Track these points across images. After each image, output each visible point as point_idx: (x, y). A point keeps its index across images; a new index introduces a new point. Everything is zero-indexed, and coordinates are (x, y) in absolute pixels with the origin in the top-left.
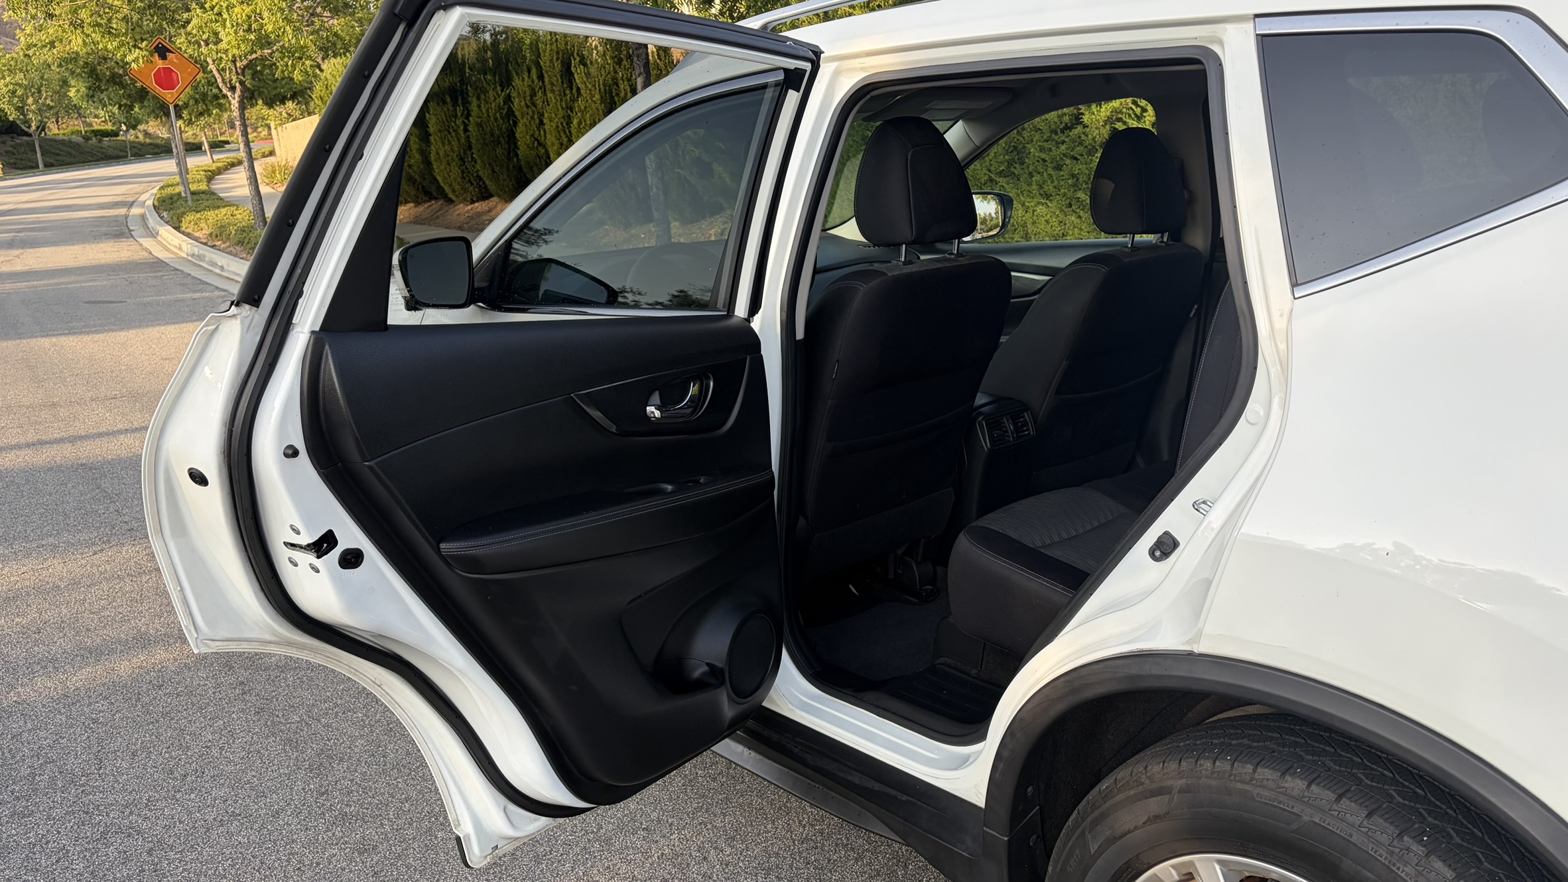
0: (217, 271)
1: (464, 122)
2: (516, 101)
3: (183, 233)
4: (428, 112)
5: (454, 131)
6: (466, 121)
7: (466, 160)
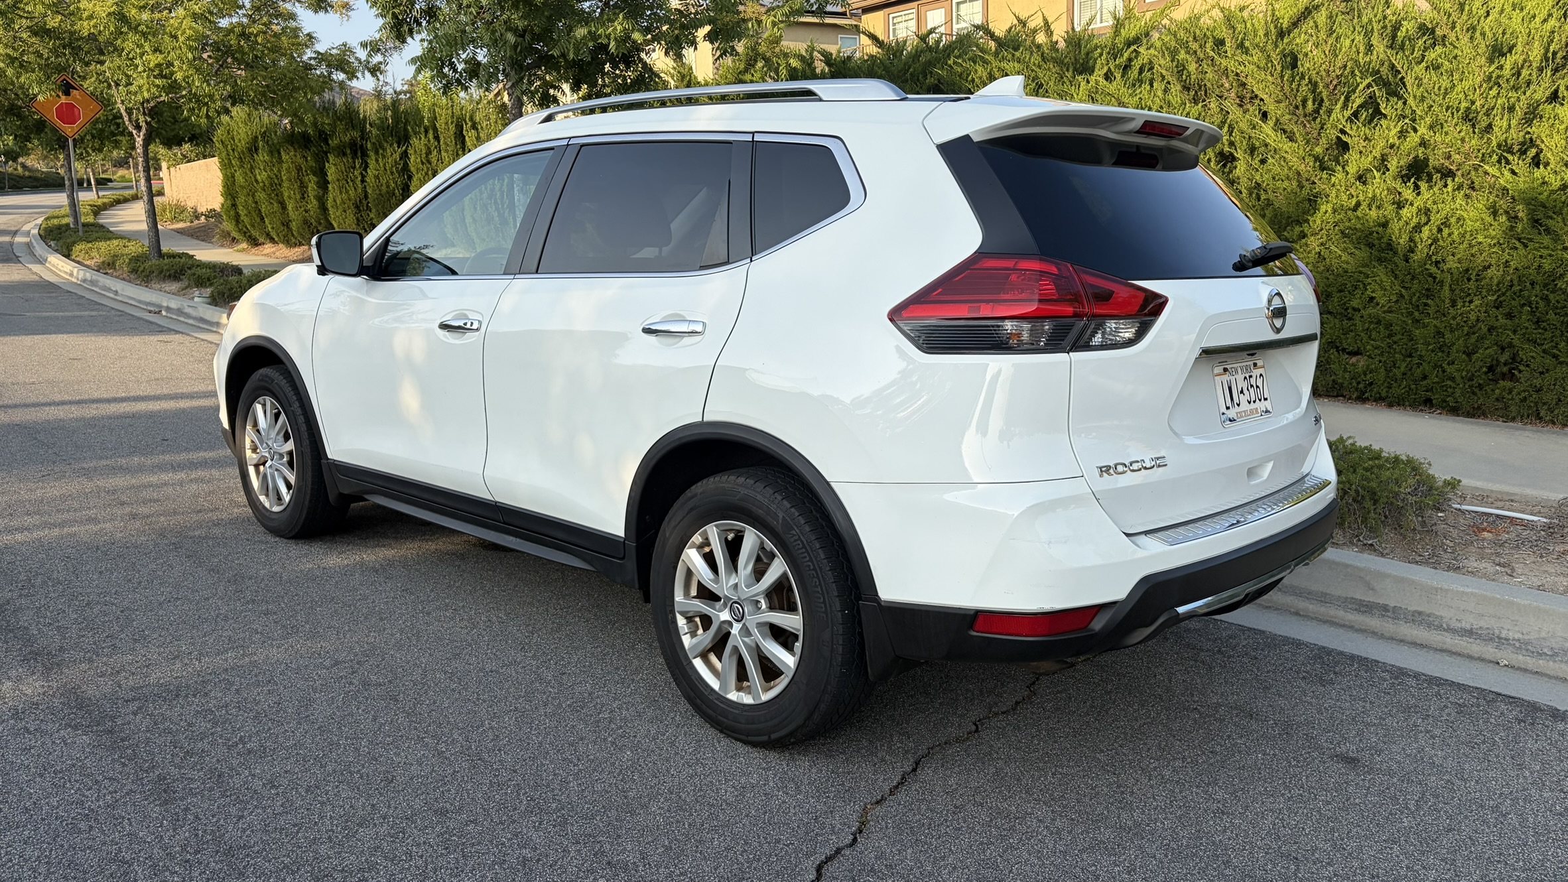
0: (111, 295)
1: (361, 173)
2: (412, 158)
3: (73, 261)
4: (328, 162)
5: (352, 181)
6: (364, 172)
7: (361, 208)
